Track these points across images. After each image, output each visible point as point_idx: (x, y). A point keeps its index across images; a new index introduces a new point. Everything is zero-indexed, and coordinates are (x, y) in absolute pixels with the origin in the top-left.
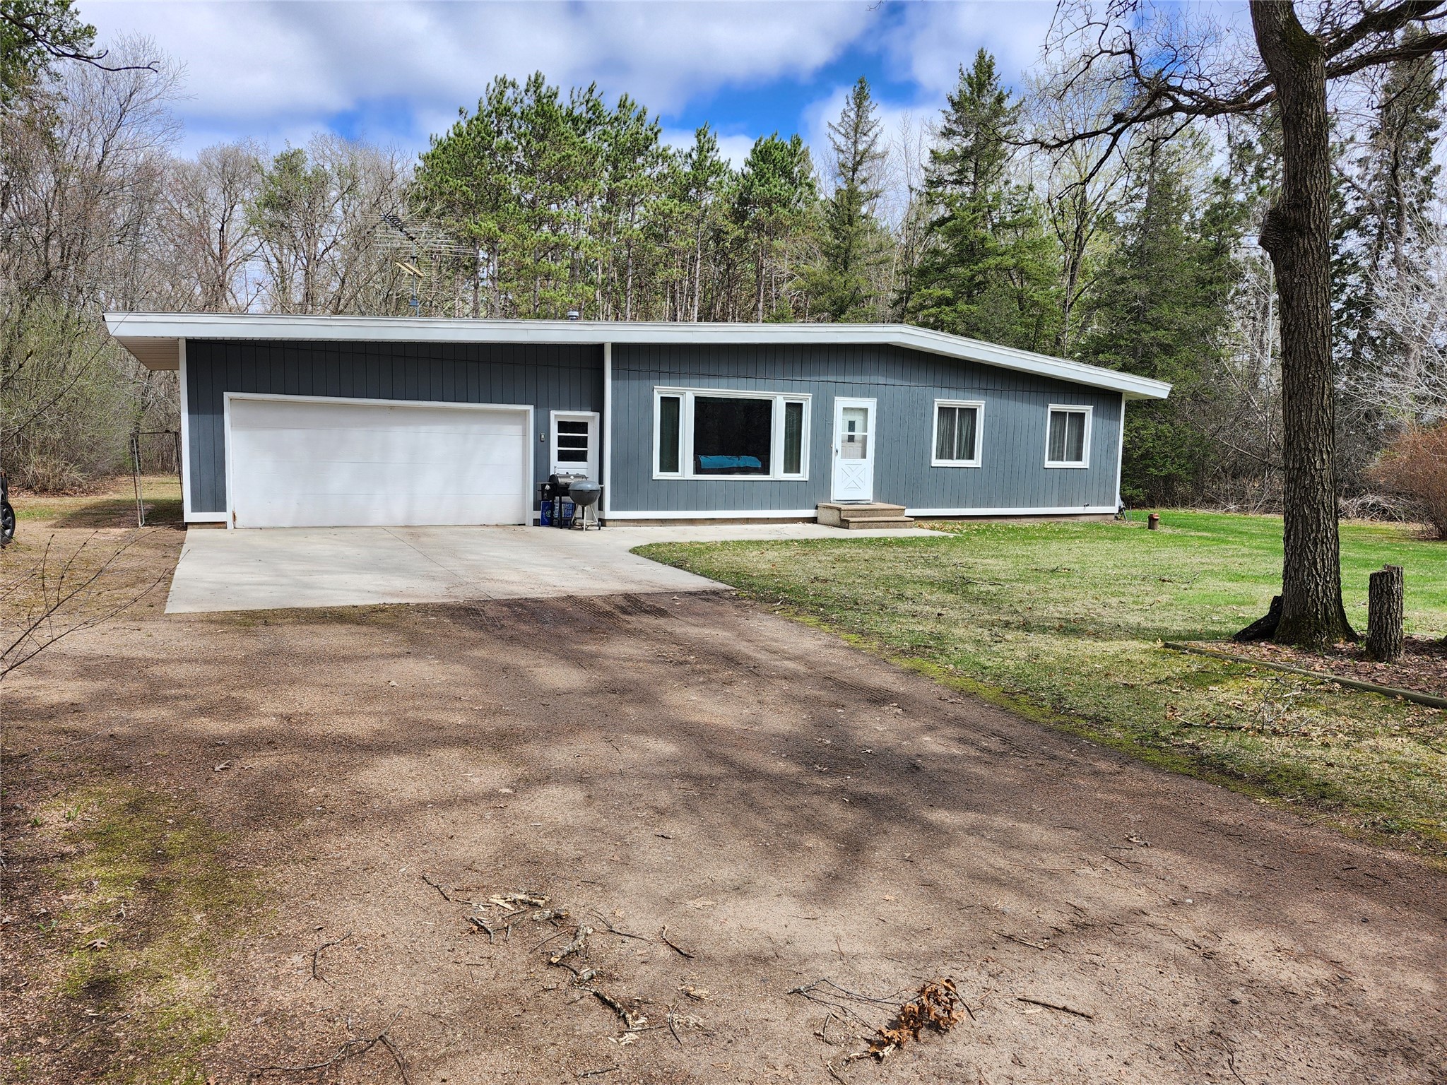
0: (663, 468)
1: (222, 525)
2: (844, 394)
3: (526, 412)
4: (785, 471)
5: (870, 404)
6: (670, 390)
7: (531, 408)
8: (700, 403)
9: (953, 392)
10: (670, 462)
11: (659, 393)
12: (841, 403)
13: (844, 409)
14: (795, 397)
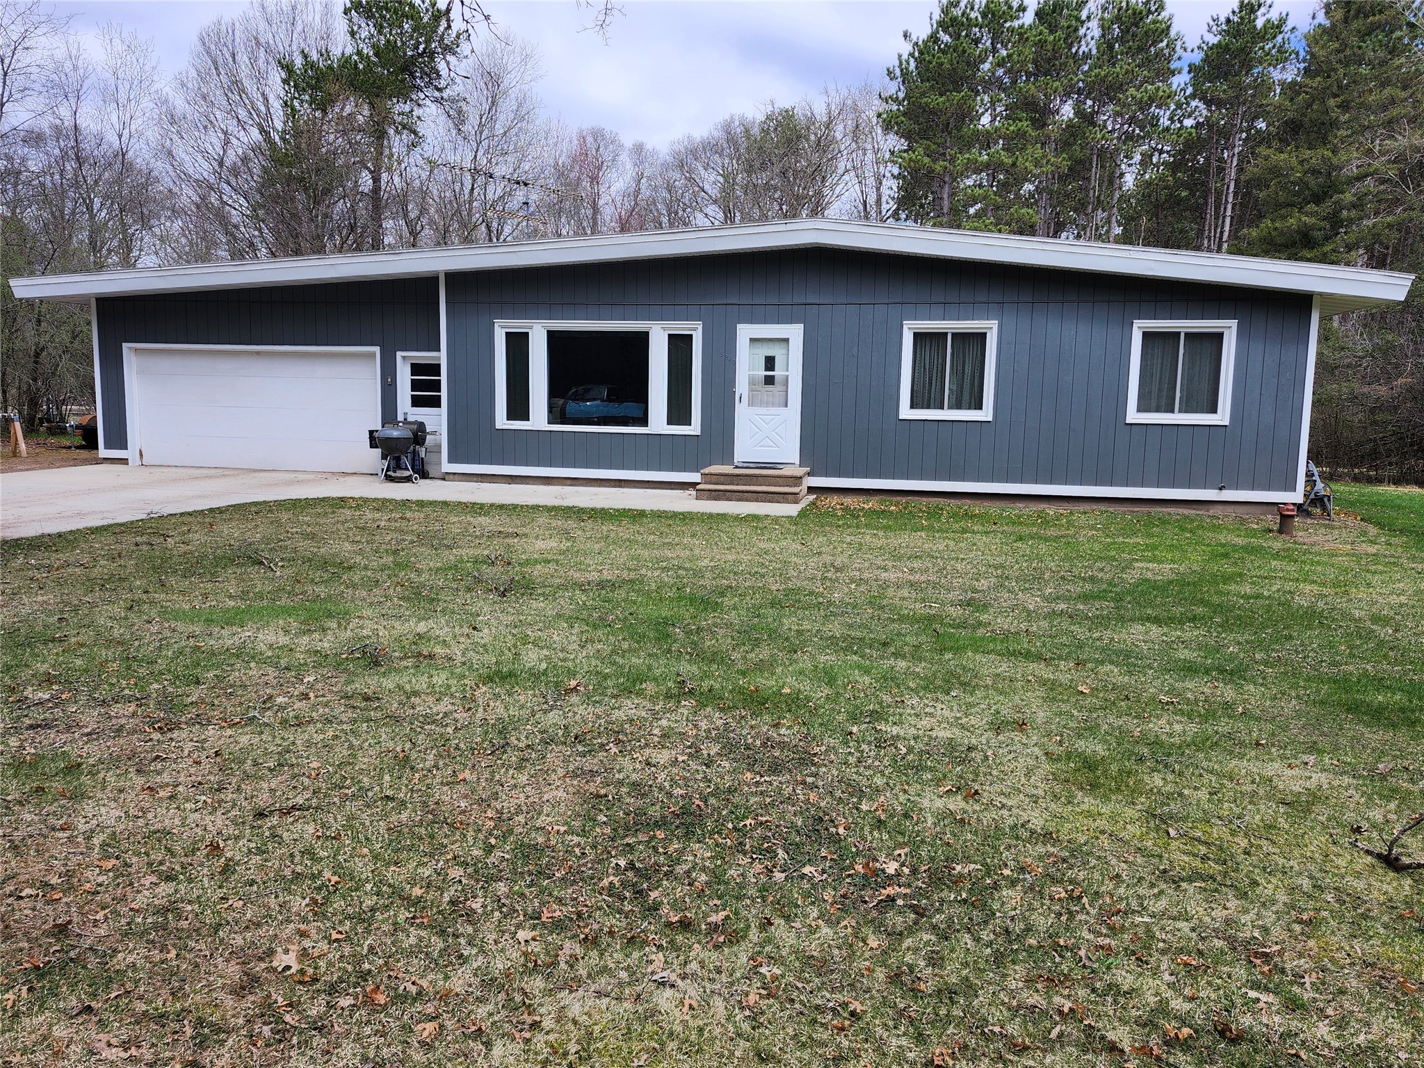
0: (511, 416)
1: (124, 461)
2: (752, 320)
3: (373, 355)
4: (669, 423)
5: (794, 333)
6: (517, 325)
7: (377, 349)
8: (554, 338)
9: (938, 310)
10: (519, 408)
11: (502, 327)
12: (745, 332)
13: (753, 340)
14: (680, 327)
